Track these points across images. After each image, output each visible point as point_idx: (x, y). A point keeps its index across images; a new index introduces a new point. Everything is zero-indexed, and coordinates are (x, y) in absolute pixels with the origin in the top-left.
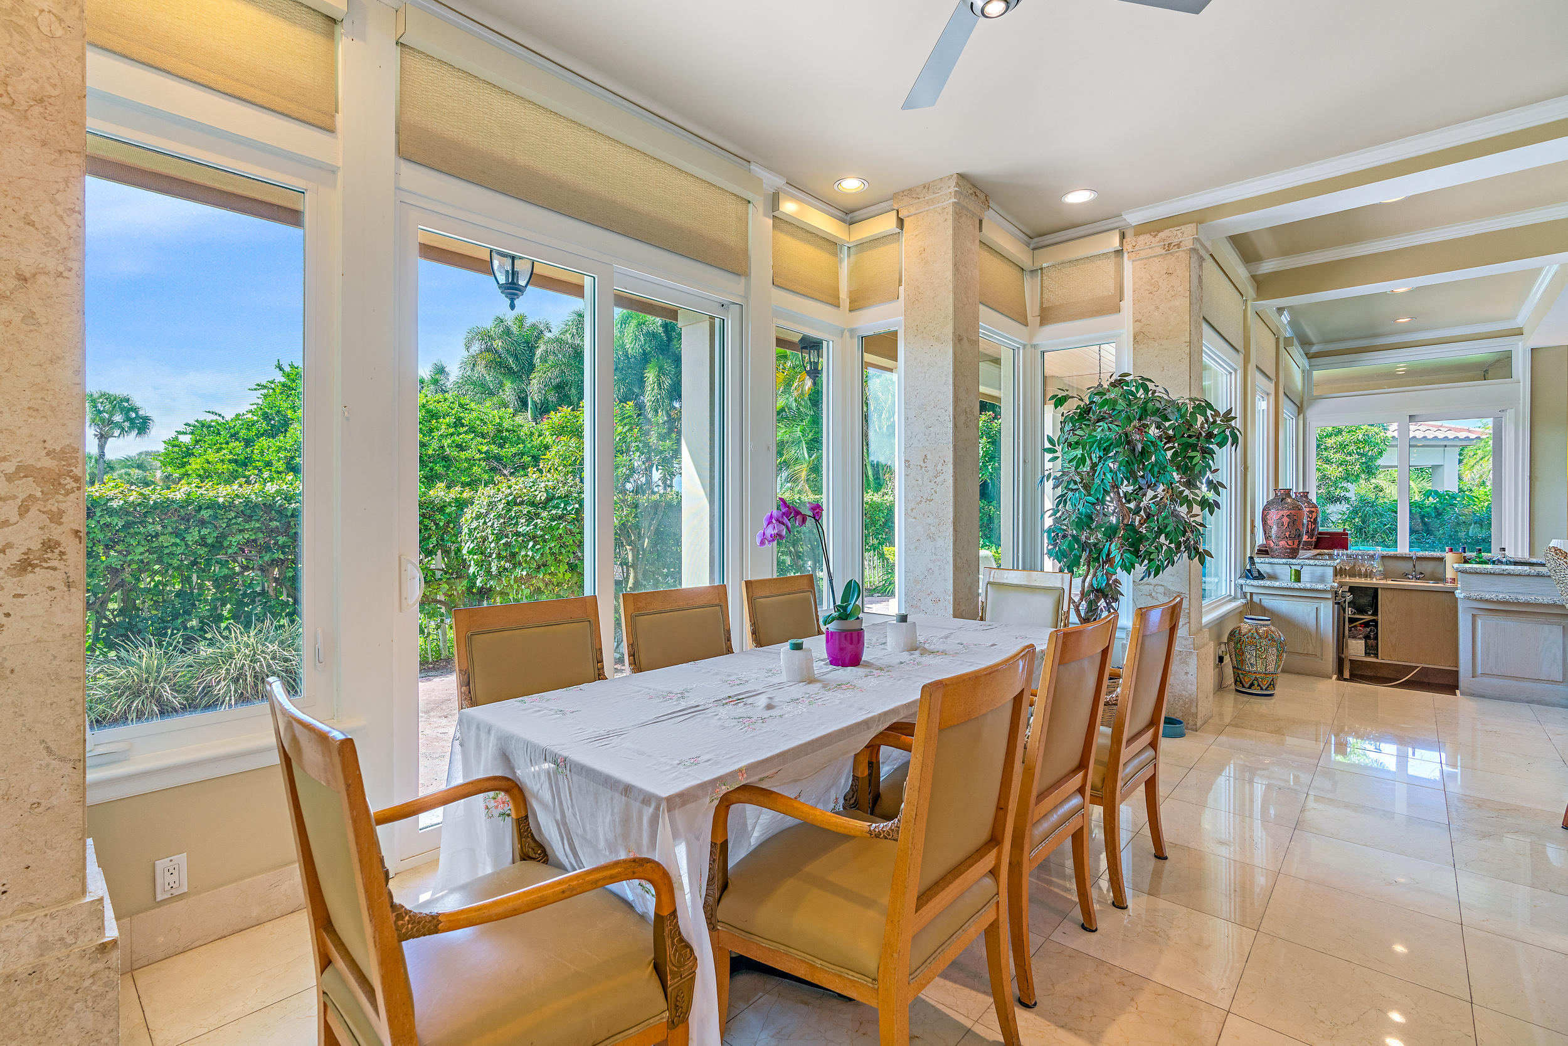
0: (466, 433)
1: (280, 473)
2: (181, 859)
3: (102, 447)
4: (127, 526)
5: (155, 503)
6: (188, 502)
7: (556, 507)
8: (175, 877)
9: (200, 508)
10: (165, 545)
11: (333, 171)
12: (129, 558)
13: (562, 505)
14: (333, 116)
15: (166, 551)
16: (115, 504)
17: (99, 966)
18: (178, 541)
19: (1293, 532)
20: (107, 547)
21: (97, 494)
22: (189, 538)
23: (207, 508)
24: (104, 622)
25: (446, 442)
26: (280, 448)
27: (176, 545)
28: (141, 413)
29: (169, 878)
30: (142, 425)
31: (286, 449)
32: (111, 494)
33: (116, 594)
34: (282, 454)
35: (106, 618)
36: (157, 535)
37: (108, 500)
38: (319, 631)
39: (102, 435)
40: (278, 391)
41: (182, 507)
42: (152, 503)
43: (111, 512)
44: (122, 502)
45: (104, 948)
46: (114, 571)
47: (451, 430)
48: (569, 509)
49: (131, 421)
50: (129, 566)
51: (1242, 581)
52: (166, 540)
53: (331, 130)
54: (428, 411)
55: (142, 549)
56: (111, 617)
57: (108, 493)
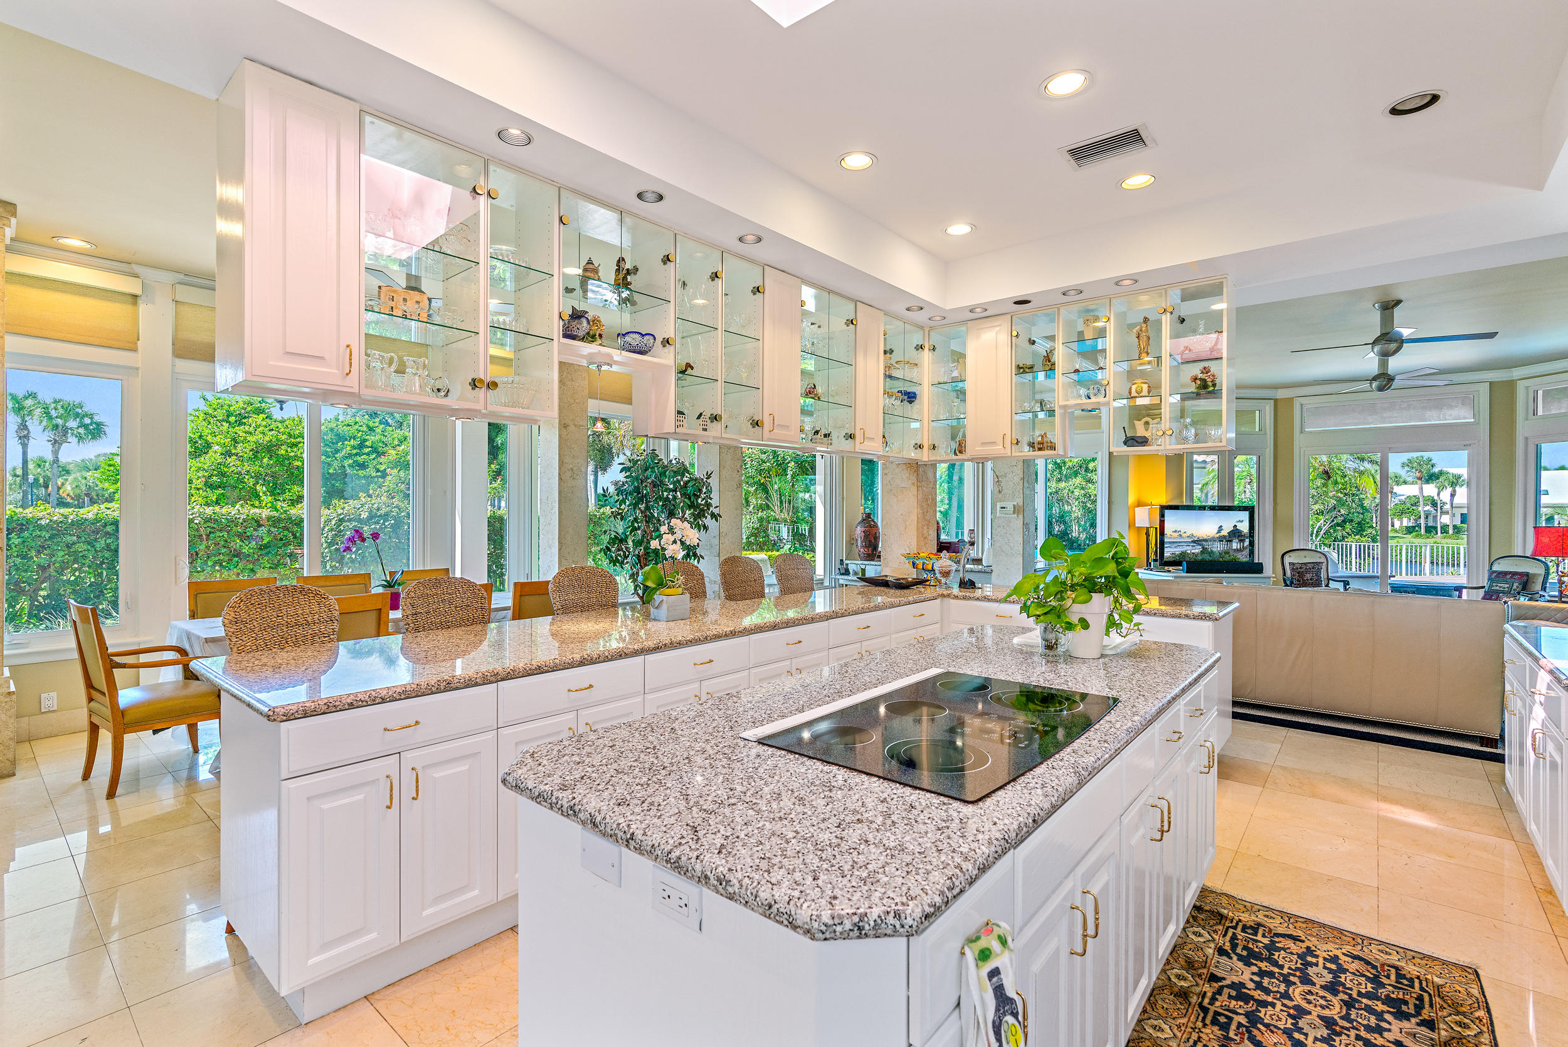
0: (368, 454)
1: (198, 489)
2: (54, 694)
3: (56, 453)
4: (51, 537)
5: (72, 521)
6: (97, 520)
7: (376, 523)
8: (50, 702)
9: (105, 525)
10: (80, 550)
11: (137, 369)
12: (53, 559)
13: (382, 522)
14: (136, 343)
15: (81, 554)
16: (43, 522)
17: (8, 699)
18: (89, 547)
19: (867, 542)
20: (39, 552)
21: (31, 515)
22: (98, 545)
23: (111, 524)
24: (36, 603)
25: (347, 463)
26: (199, 468)
27: (88, 550)
28: (97, 419)
29: (47, 702)
30: (96, 431)
31: (204, 469)
32: (40, 515)
33: (45, 584)
34: (201, 474)
35: (37, 601)
36: (74, 544)
37: (39, 519)
38: (129, 593)
39: (56, 441)
40: (201, 418)
41: (92, 524)
42: (70, 521)
43: (41, 528)
44: (48, 521)
45: (9, 693)
46: (43, 568)
47: (354, 452)
48: (386, 524)
49: (86, 427)
50: (54, 564)
51: (838, 577)
52: (81, 547)
53: (135, 350)
54: (338, 435)
55: (63, 553)
56: (42, 600)
57: (39, 514)
